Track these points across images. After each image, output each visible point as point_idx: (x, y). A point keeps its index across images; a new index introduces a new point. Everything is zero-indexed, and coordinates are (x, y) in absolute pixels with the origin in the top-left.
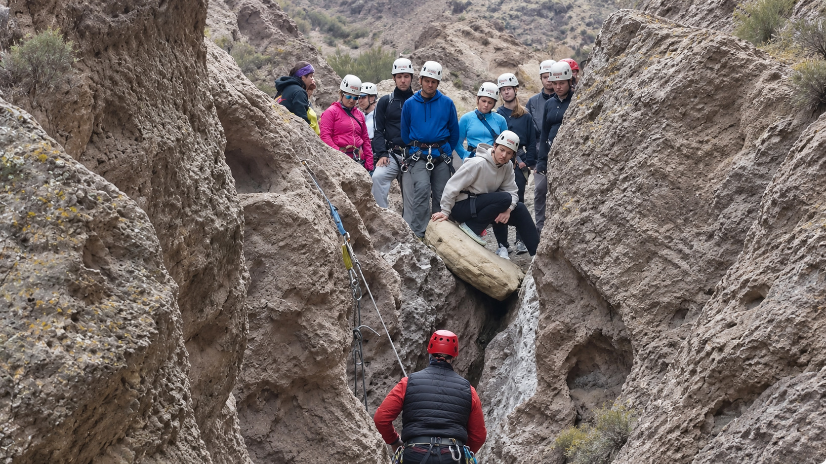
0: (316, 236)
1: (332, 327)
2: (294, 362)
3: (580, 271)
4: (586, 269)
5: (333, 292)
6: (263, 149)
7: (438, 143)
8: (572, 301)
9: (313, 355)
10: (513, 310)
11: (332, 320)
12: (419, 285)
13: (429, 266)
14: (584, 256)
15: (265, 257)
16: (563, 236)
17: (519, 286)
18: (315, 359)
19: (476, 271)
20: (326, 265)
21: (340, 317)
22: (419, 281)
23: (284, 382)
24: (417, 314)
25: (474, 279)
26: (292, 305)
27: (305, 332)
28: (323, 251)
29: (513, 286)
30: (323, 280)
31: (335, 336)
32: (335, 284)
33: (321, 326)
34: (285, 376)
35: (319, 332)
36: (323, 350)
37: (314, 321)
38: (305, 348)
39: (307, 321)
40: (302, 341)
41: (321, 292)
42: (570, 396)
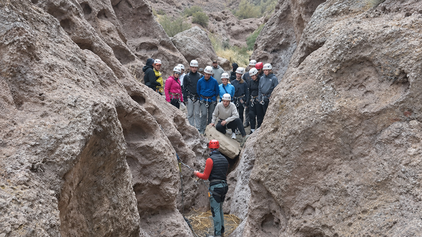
0: (165, 157)
1: (171, 189)
2: (158, 201)
3: (268, 191)
4: (271, 191)
5: (171, 177)
6: (145, 123)
7: (210, 97)
9: (165, 199)
10: (237, 162)
11: (171, 186)
13: (207, 147)
17: (240, 153)
19: (224, 149)
20: (169, 167)
21: (174, 184)
22: (202, 153)
23: (155, 207)
25: (223, 151)
26: (156, 182)
27: (161, 191)
28: (168, 162)
29: (237, 153)
30: (168, 173)
31: (172, 192)
32: (173, 173)
33: (167, 189)
34: (155, 205)
35: (167, 191)
36: (168, 197)
37: (165, 187)
38: (162, 196)
39: (162, 187)
40: (160, 194)
41: (167, 177)
42: (262, 230)
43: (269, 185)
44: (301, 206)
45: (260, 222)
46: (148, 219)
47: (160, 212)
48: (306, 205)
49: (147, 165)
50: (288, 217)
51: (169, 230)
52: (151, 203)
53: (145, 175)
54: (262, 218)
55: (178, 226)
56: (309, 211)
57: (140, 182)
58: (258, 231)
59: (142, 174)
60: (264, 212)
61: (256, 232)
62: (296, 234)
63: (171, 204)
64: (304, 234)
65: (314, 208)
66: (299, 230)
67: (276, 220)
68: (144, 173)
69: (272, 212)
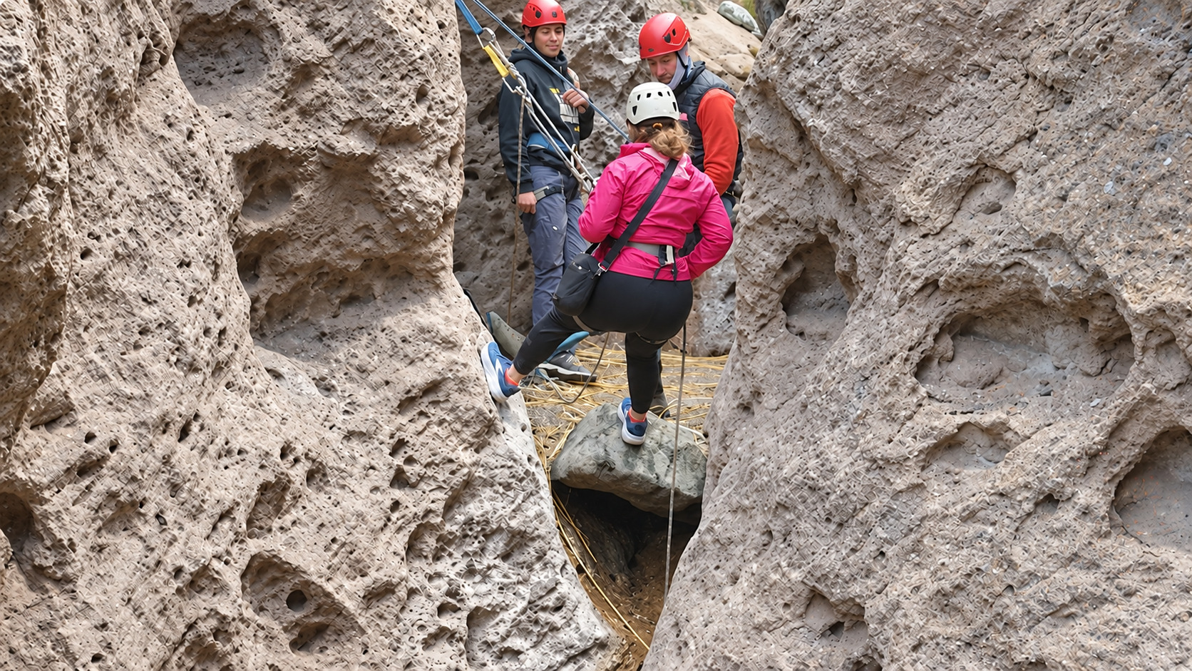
1: (424, 180)
2: (365, 232)
3: (797, 118)
5: (426, 120)
8: (792, 169)
9: (394, 223)
11: (425, 168)
12: (618, 90)
14: (804, 91)
15: (315, 65)
18: (397, 229)
20: (411, 78)
21: (438, 162)
22: (617, 84)
23: (355, 265)
24: (612, 137)
26: (353, 144)
27: (379, 186)
30: (406, 103)
31: (428, 194)
32: (430, 109)
34: (351, 254)
35: (402, 188)
36: (409, 216)
37: (394, 171)
38: (382, 212)
39: (383, 170)
40: (376, 202)
41: (404, 123)
42: (787, 326)
43: (801, 86)
44: (944, 177)
45: (776, 286)
46: (325, 321)
47: (378, 291)
49: (311, 63)
50: (882, 235)
51: (403, 358)
52: (338, 245)
53: (304, 113)
54: (786, 266)
55: (449, 344)
56: (990, 192)
57: (281, 143)
58: (765, 331)
59: (291, 111)
60: (790, 238)
61: (760, 334)
62: (919, 305)
63: (423, 251)
64: (957, 298)
65: (1012, 173)
66: (938, 287)
67: (841, 265)
68: (302, 103)
69: (823, 232)
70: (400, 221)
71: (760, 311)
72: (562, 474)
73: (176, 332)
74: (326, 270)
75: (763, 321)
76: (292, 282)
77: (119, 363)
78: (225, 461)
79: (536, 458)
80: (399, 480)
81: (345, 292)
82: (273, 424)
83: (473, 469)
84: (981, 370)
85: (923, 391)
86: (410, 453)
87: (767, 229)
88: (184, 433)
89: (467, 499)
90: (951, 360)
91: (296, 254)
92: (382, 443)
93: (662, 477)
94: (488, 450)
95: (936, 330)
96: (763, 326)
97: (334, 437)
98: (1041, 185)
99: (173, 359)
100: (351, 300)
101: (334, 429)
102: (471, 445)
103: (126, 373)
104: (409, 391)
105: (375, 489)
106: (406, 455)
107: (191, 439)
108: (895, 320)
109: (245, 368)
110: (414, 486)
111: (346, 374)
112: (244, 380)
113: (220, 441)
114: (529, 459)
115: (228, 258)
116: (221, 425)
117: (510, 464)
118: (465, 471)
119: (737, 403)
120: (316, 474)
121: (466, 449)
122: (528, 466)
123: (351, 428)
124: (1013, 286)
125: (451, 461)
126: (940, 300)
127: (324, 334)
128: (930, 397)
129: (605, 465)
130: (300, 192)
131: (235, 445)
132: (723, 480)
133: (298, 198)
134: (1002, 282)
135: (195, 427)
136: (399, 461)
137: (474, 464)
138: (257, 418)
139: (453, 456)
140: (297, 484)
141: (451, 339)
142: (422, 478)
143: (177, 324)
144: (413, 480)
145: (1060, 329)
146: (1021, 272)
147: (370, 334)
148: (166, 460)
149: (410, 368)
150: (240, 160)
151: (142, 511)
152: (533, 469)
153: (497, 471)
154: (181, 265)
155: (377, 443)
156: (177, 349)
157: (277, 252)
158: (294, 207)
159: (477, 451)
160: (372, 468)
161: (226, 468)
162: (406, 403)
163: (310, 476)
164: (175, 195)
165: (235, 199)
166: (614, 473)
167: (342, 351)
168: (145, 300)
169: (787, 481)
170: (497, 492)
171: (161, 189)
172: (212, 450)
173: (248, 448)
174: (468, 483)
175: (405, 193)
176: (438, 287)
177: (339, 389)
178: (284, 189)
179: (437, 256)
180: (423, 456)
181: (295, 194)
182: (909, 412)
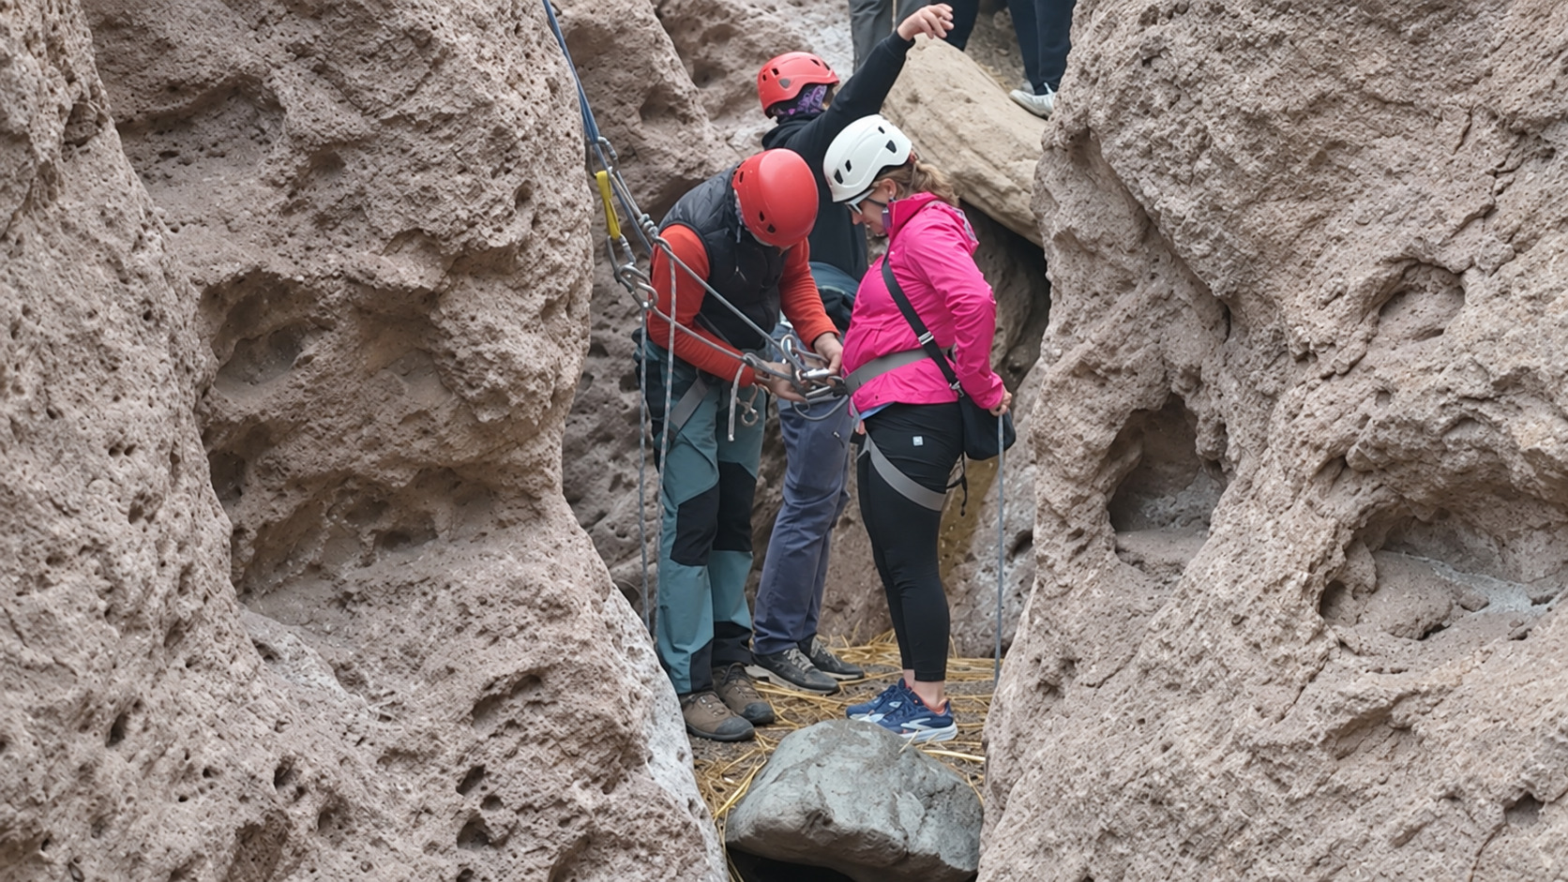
0: (481, 90)
1: (524, 337)
2: (419, 424)
3: (1139, 198)
4: (1150, 191)
5: (528, 242)
8: (1127, 285)
9: (470, 407)
11: (525, 318)
14: (1148, 153)
15: (344, 145)
16: (1097, 98)
18: (475, 417)
19: (1000, 180)
20: (508, 171)
21: (548, 310)
23: (399, 478)
26: (408, 271)
27: (448, 344)
28: (501, 132)
30: (498, 210)
31: (526, 359)
32: (536, 220)
33: (492, 333)
34: (397, 461)
35: (489, 350)
36: (497, 396)
37: (473, 319)
38: (449, 389)
39: (454, 317)
40: (439, 369)
41: (492, 243)
42: (1118, 551)
43: (1143, 144)
44: (1356, 279)
45: (1100, 482)
46: (349, 573)
47: (440, 522)
48: (1393, 261)
49: (337, 143)
50: (1268, 382)
51: (483, 632)
52: (375, 445)
53: (323, 221)
55: (556, 610)
56: (1425, 307)
57: (283, 269)
58: (1083, 558)
59: (298, 217)
60: (1123, 397)
61: (1075, 562)
62: (1322, 494)
63: (518, 455)
64: (1376, 484)
65: (1461, 273)
66: (1345, 465)
67: (1204, 442)
68: (321, 207)
69: (1174, 388)
70: (478, 404)
71: (1074, 525)
72: (744, 830)
73: (108, 562)
74: (351, 485)
75: (1082, 541)
76: (295, 499)
77: (12, 608)
78: (184, 788)
79: (701, 804)
80: (474, 833)
81: (385, 524)
82: (262, 728)
83: (600, 819)
84: (1419, 607)
85: (1331, 635)
86: (492, 787)
87: (1088, 386)
88: (116, 734)
89: (587, 869)
90: (1373, 591)
91: (302, 456)
92: (443, 771)
93: (912, 836)
94: (623, 790)
95: (1346, 536)
96: (1082, 549)
97: (365, 757)
98: (1504, 293)
99: (102, 605)
100: (392, 540)
101: (365, 745)
102: (596, 780)
103: (23, 626)
104: (490, 686)
105: (431, 847)
106: (485, 793)
107: (129, 743)
108: (1286, 519)
109: (220, 634)
110: (500, 844)
111: (383, 659)
112: (216, 651)
113: (175, 751)
114: (691, 804)
115: (194, 451)
116: (180, 726)
117: (658, 810)
118: (583, 820)
119: (1036, 680)
120: (334, 815)
121: (586, 786)
122: (688, 816)
123: (391, 743)
124: (1463, 460)
125: (560, 804)
126: (1352, 487)
127: (349, 596)
128: (1342, 644)
129: (818, 818)
130: (309, 351)
131: (202, 761)
132: (1013, 806)
133: (308, 359)
134: (1445, 451)
135: (135, 723)
136: (473, 801)
137: (598, 811)
138: (238, 719)
139: (565, 797)
140: (302, 829)
141: (562, 601)
142: (511, 830)
143: (112, 549)
144: (497, 834)
145: (1541, 537)
146: (1476, 433)
147: (425, 594)
148: (85, 772)
149: (493, 650)
150: (213, 296)
151: (44, 854)
152: (696, 821)
153: (640, 822)
154: (113, 452)
155: (435, 772)
156: (110, 591)
157: (272, 452)
158: (302, 376)
159: (606, 790)
160: (428, 811)
161: (183, 799)
162: (484, 707)
163: (324, 817)
164: (110, 336)
165: (205, 360)
166: (831, 829)
167: (374, 622)
168: (58, 507)
169: (1117, 791)
170: (637, 857)
171: (90, 325)
172: (163, 766)
173: (221, 765)
174: (590, 840)
175: (489, 356)
176: (539, 515)
177: (371, 683)
178: (285, 345)
179: (537, 466)
180: (512, 794)
181: (301, 355)
182: (1310, 669)
